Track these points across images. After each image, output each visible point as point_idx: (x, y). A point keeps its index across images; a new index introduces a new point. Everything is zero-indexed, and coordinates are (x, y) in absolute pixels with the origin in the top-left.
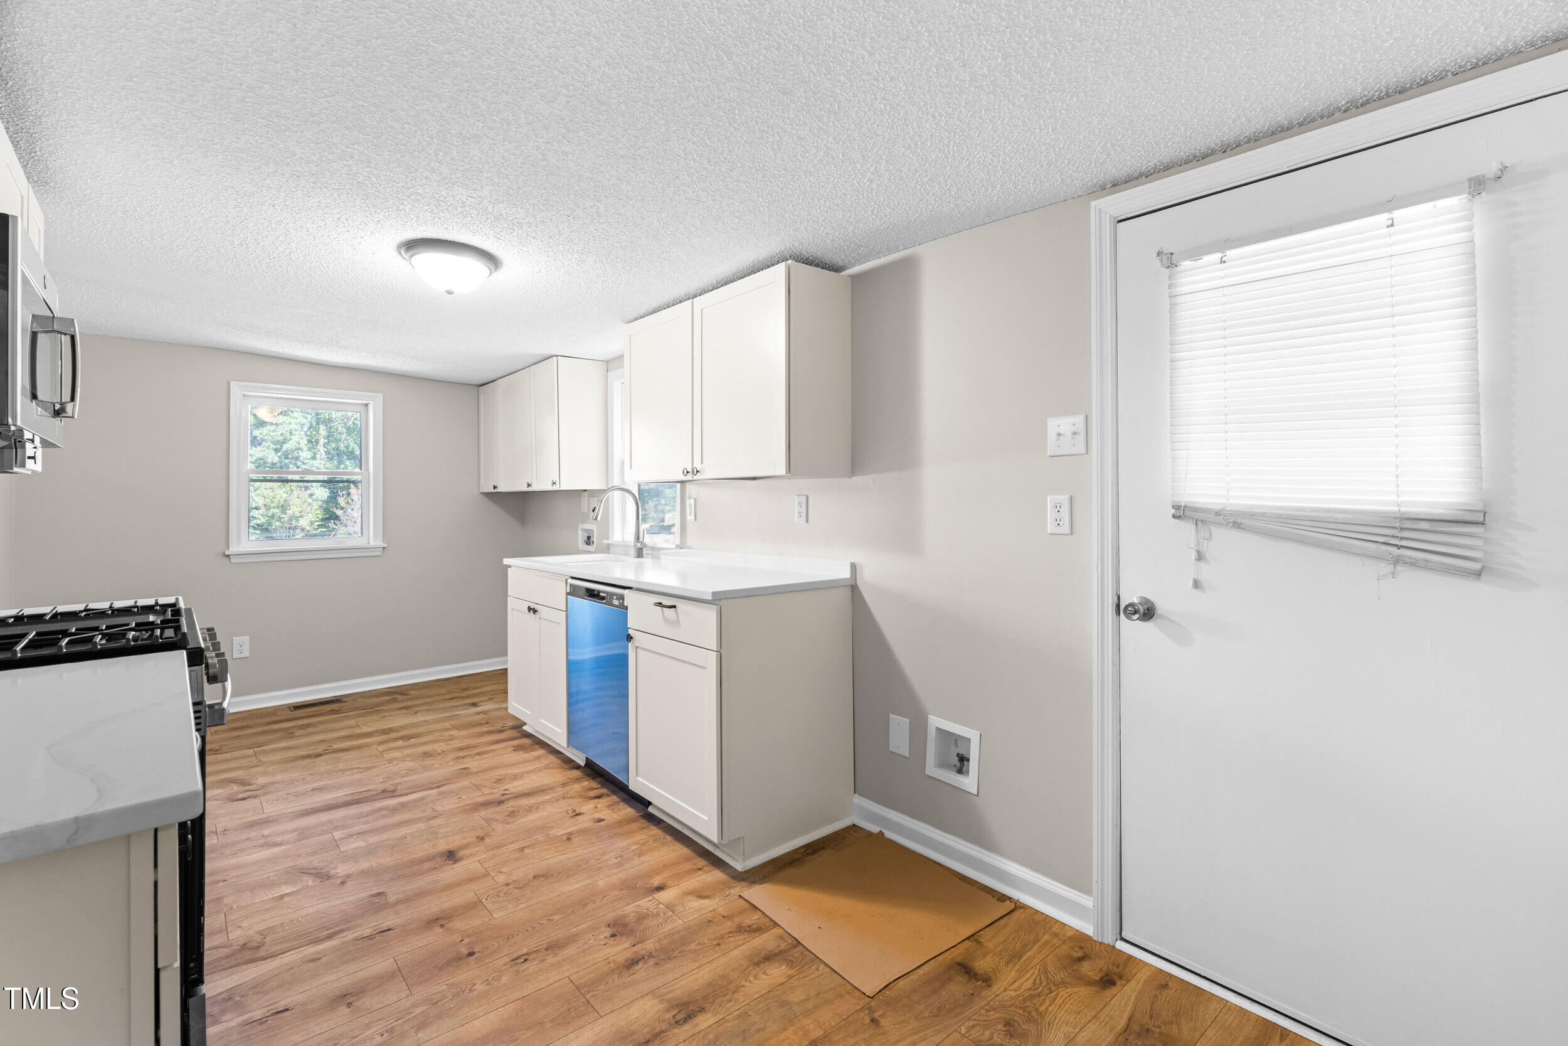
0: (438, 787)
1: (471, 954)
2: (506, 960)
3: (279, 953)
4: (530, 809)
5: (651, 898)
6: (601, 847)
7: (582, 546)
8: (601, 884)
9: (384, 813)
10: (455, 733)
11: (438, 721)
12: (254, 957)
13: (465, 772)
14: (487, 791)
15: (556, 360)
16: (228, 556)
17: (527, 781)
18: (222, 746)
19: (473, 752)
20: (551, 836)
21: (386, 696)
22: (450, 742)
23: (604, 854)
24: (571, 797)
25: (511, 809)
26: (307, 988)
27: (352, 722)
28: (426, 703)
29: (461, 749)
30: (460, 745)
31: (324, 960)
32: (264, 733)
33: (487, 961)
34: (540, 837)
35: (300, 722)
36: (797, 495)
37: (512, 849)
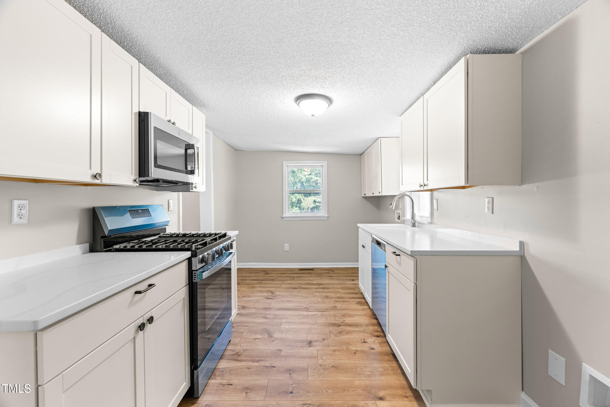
0: (323, 312)
1: (291, 393)
2: (301, 403)
3: (243, 360)
4: (348, 333)
5: (374, 402)
6: (366, 363)
7: (396, 220)
8: (357, 382)
9: (301, 317)
10: (340, 290)
11: (339, 284)
12: (237, 359)
13: (335, 308)
14: (337, 319)
15: (380, 139)
16: (283, 218)
17: (354, 319)
18: (275, 279)
19: (342, 300)
20: (349, 349)
21: (327, 271)
22: (337, 294)
23: (365, 367)
24: (367, 333)
25: (341, 330)
26: (241, 379)
27: (312, 278)
28: (338, 276)
29: (339, 298)
30: (339, 296)
31: (252, 370)
32: (287, 277)
33: (295, 399)
34: (344, 347)
35: (298, 275)
36: (487, 197)
37: (332, 349)
